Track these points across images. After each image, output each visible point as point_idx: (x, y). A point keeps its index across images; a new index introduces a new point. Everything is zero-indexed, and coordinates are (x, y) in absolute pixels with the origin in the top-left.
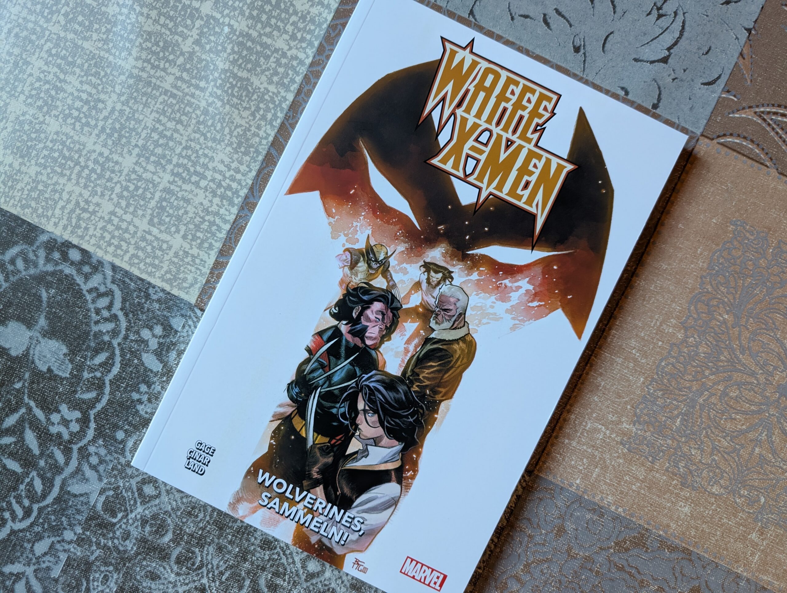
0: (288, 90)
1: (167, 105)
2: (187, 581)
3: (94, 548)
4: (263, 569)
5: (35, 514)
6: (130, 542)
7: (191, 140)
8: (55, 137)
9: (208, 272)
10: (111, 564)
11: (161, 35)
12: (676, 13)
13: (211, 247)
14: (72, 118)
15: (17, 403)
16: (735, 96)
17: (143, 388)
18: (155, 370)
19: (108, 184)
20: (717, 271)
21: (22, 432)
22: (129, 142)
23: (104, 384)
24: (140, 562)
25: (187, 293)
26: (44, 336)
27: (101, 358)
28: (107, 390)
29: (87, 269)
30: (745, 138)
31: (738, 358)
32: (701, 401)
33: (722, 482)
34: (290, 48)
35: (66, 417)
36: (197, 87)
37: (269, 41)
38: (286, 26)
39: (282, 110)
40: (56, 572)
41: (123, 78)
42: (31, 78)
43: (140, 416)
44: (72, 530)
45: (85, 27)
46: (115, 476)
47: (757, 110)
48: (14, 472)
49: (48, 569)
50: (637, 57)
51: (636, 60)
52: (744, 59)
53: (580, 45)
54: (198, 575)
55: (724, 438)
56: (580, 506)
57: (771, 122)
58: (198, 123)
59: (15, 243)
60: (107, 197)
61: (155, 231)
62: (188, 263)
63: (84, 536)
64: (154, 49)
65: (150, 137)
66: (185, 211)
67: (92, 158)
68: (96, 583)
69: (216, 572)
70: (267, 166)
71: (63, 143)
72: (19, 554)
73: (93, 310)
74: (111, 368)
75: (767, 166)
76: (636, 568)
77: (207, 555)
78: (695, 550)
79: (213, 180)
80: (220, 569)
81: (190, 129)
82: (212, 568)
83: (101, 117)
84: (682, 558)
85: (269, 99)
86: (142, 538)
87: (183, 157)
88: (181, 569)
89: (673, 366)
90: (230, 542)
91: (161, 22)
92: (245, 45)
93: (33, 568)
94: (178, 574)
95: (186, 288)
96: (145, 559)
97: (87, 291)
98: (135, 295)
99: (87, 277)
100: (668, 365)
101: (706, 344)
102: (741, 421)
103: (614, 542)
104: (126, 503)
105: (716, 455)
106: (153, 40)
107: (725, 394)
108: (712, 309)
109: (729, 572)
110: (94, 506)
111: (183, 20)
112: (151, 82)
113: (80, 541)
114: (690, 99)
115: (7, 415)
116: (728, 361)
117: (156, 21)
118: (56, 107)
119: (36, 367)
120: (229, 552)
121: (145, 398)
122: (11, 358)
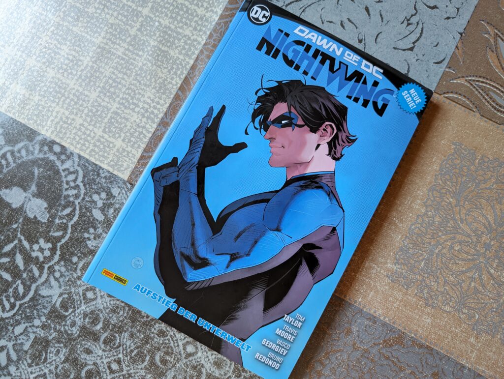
0: (190, 58)
1: (119, 64)
2: (109, 356)
3: (52, 331)
4: (159, 349)
5: (17, 307)
6: (76, 328)
7: (131, 84)
8: (52, 80)
9: (137, 161)
10: (62, 342)
11: (119, 25)
12: (418, 23)
13: (139, 147)
14: (63, 69)
15: (13, 237)
16: (453, 70)
17: (92, 230)
18: (100, 220)
19: (81, 108)
20: (445, 172)
21: (14, 255)
22: (95, 84)
23: (68, 227)
24: (80, 342)
25: (123, 174)
26: (34, 196)
27: (68, 211)
28: (69, 231)
29: (63, 157)
30: (460, 94)
31: (459, 225)
32: (436, 251)
33: (451, 303)
34: (193, 35)
35: (42, 247)
36: (137, 55)
37: (181, 31)
38: (191, 22)
39: (186, 69)
40: (26, 347)
41: (94, 48)
42: (41, 46)
43: (89, 248)
44: (40, 319)
45: (74, 19)
46: (70, 285)
47: (467, 79)
48: (7, 280)
49: (22, 344)
50: (395, 47)
51: (395, 48)
52: (458, 49)
53: (362, 39)
54: (116, 351)
55: (452, 275)
56: (361, 316)
57: (475, 86)
58: (137, 75)
59: (21, 140)
60: (79, 116)
61: (106, 136)
62: (125, 156)
63: (46, 324)
64: (114, 33)
65: (108, 82)
66: (125, 125)
67: (72, 93)
68: (51, 355)
69: (129, 350)
70: (176, 101)
71: (56, 84)
72: (4, 334)
73: (65, 182)
74: (73, 218)
75: (473, 111)
76: (397, 358)
77: (124, 338)
78: (435, 348)
79: (143, 108)
80: (131, 348)
81: (131, 79)
82: (126, 347)
83: (80, 69)
84: (426, 353)
85: (179, 63)
86: (83, 326)
87: (126, 94)
88: (106, 348)
89: (419, 229)
90: (139, 331)
91: (119, 18)
92: (167, 33)
93: (12, 343)
94: (104, 351)
95: (122, 170)
96: (84, 340)
97: (63, 170)
98: (91, 174)
99: (63, 162)
100: (415, 228)
101: (440, 216)
102: (461, 265)
103: (383, 340)
104: (75, 303)
105: (447, 286)
106: (114, 28)
107: (451, 248)
108: (443, 195)
109: (457, 363)
110: (55, 304)
111: (131, 17)
112: (110, 51)
113: (44, 327)
114: (427, 71)
115: (6, 245)
116: (453, 227)
117: (116, 18)
118: (54, 63)
119: (27, 215)
120: (138, 337)
121: (92, 237)
122: (12, 210)
